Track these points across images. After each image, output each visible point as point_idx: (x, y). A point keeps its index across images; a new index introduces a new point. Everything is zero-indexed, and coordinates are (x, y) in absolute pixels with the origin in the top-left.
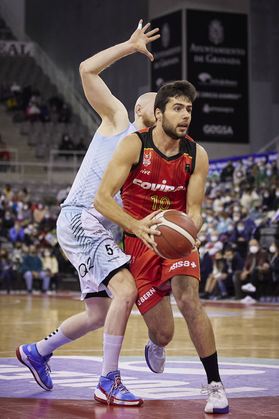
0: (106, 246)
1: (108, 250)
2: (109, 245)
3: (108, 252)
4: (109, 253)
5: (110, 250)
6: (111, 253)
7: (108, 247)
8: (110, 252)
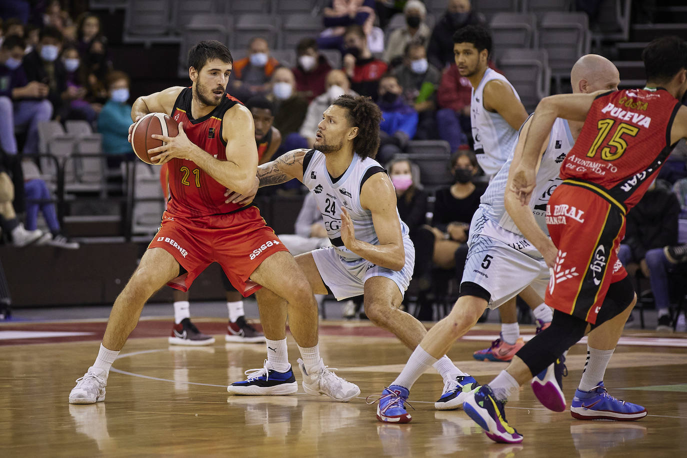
0: (488, 256)
1: (484, 261)
2: (492, 258)
3: (484, 262)
4: (483, 264)
5: (487, 262)
6: (485, 265)
7: (489, 258)
8: (486, 263)
